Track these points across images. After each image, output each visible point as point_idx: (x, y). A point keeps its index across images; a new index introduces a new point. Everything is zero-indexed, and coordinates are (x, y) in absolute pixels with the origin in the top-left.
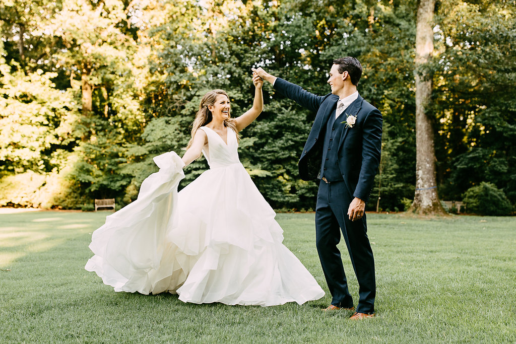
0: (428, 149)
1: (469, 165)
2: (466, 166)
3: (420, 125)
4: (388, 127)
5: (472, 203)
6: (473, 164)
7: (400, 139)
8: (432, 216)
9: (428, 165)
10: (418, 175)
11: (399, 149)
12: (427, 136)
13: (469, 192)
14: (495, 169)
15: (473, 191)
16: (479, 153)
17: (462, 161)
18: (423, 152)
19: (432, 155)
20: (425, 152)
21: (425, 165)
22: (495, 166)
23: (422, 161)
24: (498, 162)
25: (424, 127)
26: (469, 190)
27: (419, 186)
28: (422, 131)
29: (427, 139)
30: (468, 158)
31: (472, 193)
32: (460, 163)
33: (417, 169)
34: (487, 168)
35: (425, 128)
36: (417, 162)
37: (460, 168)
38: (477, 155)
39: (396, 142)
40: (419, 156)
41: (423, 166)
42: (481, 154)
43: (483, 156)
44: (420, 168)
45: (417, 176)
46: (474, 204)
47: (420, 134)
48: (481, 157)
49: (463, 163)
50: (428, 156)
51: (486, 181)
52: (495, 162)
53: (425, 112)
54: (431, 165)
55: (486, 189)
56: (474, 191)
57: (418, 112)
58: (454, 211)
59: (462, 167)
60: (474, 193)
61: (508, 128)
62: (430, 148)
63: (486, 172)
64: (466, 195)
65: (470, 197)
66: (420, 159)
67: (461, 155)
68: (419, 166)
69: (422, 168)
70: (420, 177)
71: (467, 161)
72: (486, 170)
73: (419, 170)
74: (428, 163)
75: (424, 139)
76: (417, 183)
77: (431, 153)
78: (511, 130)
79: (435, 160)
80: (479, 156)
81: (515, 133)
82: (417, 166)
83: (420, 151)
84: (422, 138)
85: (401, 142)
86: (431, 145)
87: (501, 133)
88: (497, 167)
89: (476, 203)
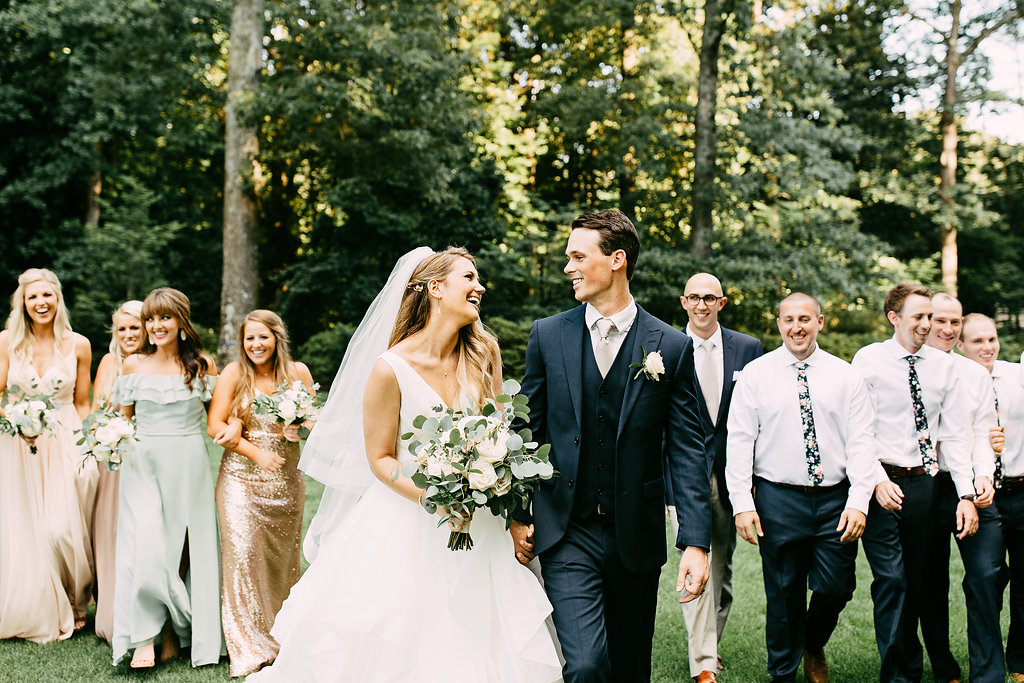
0: (247, 261)
1: (314, 287)
2: (307, 290)
3: (234, 214)
4: (150, 198)
5: (319, 365)
6: (320, 286)
7: (175, 226)
9: (246, 296)
10: (226, 316)
11: (173, 245)
12: (245, 236)
13: (313, 344)
14: (361, 296)
15: (319, 341)
16: (332, 264)
17: (300, 278)
18: (236, 267)
19: (254, 275)
20: (240, 267)
21: (240, 295)
22: (360, 291)
23: (233, 287)
24: (366, 284)
25: (239, 218)
26: (313, 339)
27: (227, 337)
28: (236, 226)
29: (245, 242)
30: (312, 274)
31: (318, 346)
32: (296, 282)
33: (223, 301)
34: (347, 294)
35: (243, 220)
36: (225, 288)
37: (295, 293)
38: (329, 267)
39: (165, 230)
40: (230, 277)
41: (237, 298)
42: (336, 267)
43: (340, 270)
44: (230, 300)
45: (222, 318)
46: (324, 369)
47: (232, 231)
48: (337, 272)
49: (302, 282)
50: (246, 276)
52: (361, 283)
53: (244, 188)
54: (251, 296)
56: (324, 343)
57: (229, 185)
59: (300, 290)
60: (323, 346)
61: (386, 218)
62: (251, 260)
63: (344, 302)
64: (307, 349)
65: (316, 354)
66: (231, 282)
67: (297, 265)
68: (227, 296)
69: (234, 300)
70: (229, 318)
71: (308, 279)
72: (345, 298)
73: (227, 304)
74: (246, 291)
75: (239, 242)
76: (222, 331)
77: (253, 270)
78: (393, 222)
79: (259, 285)
80: (333, 270)
81: (400, 229)
82: (223, 295)
83: (231, 266)
84: (235, 240)
85: (175, 233)
86: (253, 255)
87: (373, 228)
88: (365, 295)
89: (325, 366)
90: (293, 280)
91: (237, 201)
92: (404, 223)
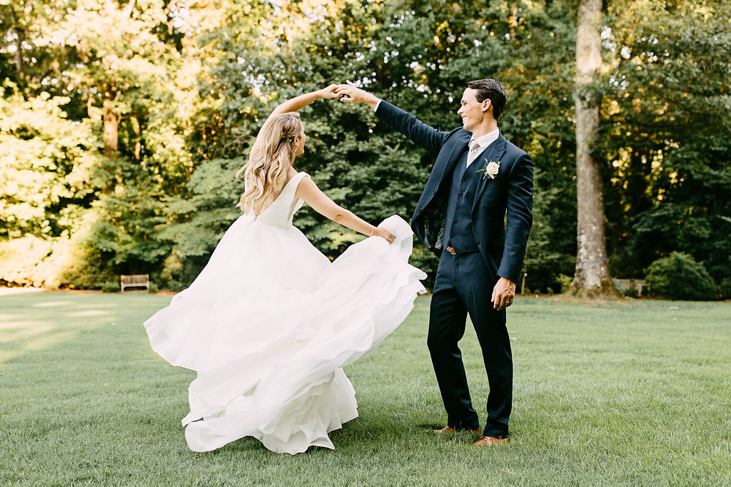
0: (594, 204)
1: (655, 227)
2: (649, 230)
3: (583, 171)
4: (539, 173)
5: (659, 282)
6: (660, 226)
7: (555, 191)
8: (601, 300)
9: (594, 228)
10: (580, 242)
11: (553, 204)
12: (592, 186)
13: (654, 267)
14: (692, 233)
15: (659, 265)
16: (668, 210)
17: (644, 222)
18: (587, 208)
19: (600, 213)
20: (589, 208)
21: (590, 228)
22: (691, 228)
23: (585, 222)
24: (696, 224)
25: (588, 174)
26: (654, 263)
27: (582, 257)
28: (585, 180)
29: (592, 191)
30: (653, 218)
31: (658, 268)
32: (642, 224)
33: (578, 233)
34: (681, 232)
35: (590, 175)
36: (579, 223)
37: (641, 232)
38: (666, 213)
39: (549, 194)
40: (582, 215)
41: (587, 229)
42: (672, 212)
43: (674, 214)
44: (583, 231)
45: (578, 244)
46: (662, 284)
47: (583, 184)
48: (672, 216)
49: (646, 224)
50: (594, 214)
51: (679, 250)
52: (692, 223)
53: (590, 152)
54: (598, 228)
55: (679, 262)
56: (662, 265)
57: (579, 152)
58: (632, 294)
59: (644, 230)
60: (662, 268)
61: (710, 174)
62: (597, 203)
63: (678, 237)
64: (650, 270)
65: (656, 273)
66: (583, 219)
67: (643, 213)
68: (581, 229)
69: (586, 231)
70: (583, 244)
71: (651, 222)
72: (679, 234)
73: (581, 234)
74: (595, 225)
75: (588, 191)
76: (579, 253)
77: (599, 210)
78: (715, 177)
79: (604, 221)
80: (669, 214)
81: (721, 182)
82: (578, 228)
83: (583, 208)
84: (584, 189)
85: (556, 195)
86: (599, 200)
87: (700, 182)
88: (695, 231)
89: (664, 282)
90: (640, 223)
91: (585, 162)
92: (725, 177)
